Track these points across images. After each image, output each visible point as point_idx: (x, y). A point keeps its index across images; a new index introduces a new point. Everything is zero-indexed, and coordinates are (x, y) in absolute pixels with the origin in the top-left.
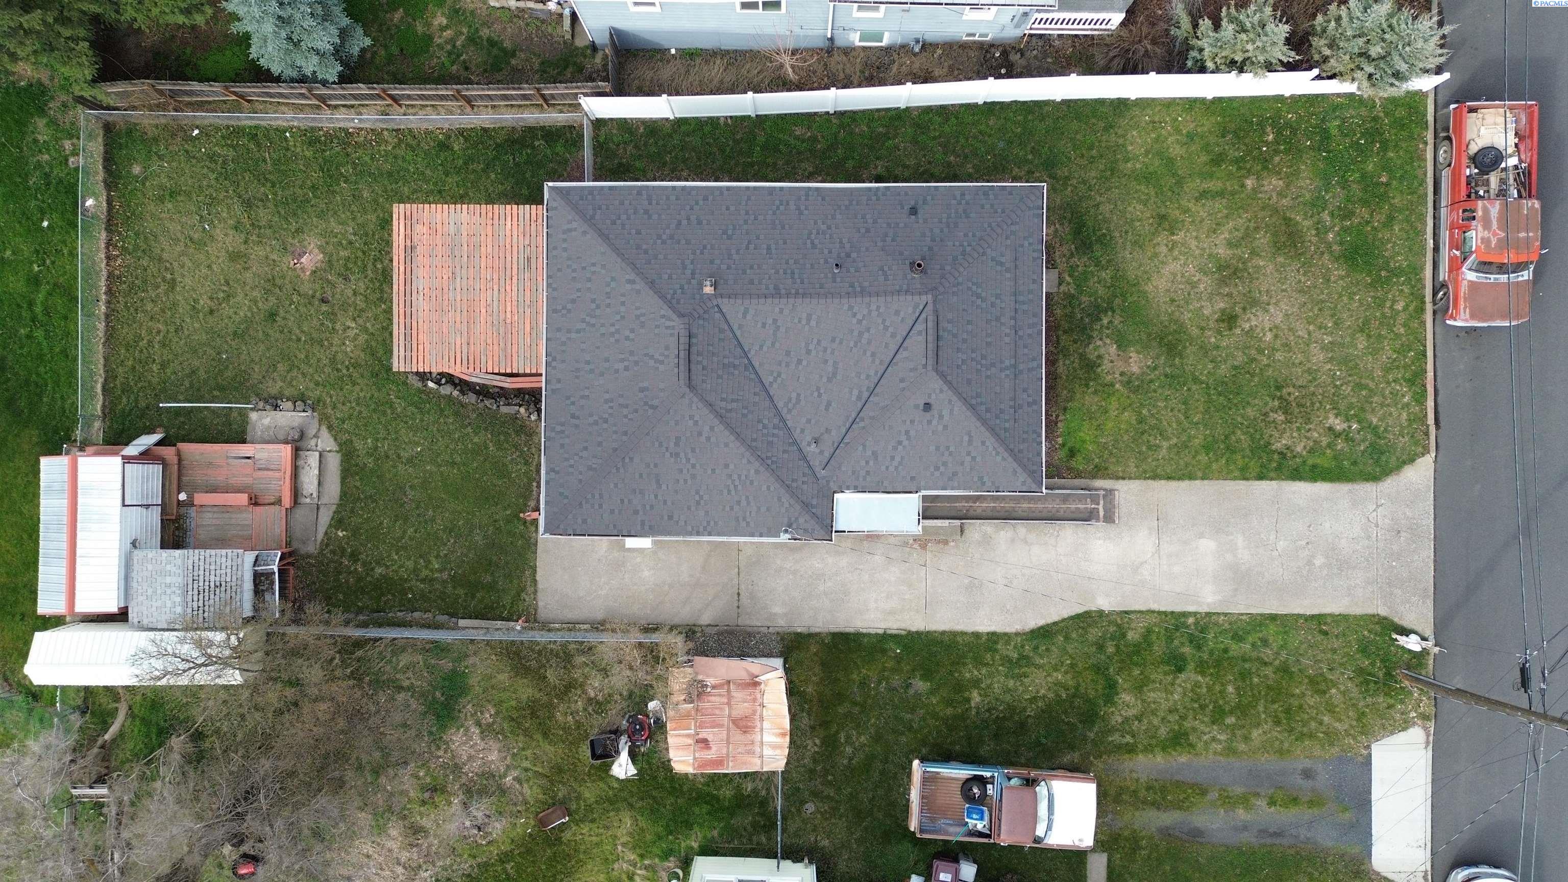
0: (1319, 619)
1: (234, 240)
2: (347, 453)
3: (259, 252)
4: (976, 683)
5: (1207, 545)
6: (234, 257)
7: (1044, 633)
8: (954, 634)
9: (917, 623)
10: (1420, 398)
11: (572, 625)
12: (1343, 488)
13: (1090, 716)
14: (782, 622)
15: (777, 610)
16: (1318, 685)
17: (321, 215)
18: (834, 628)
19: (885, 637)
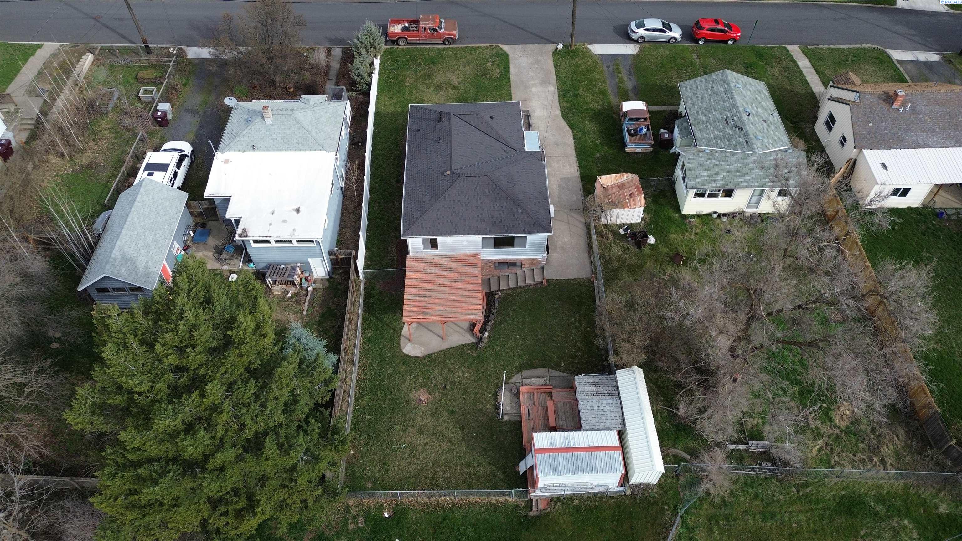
0: (556, 67)
1: (412, 432)
2: (523, 367)
3: (418, 420)
4: (593, 142)
5: (534, 90)
6: (420, 431)
7: (571, 126)
8: (576, 149)
9: (574, 158)
10: (480, 47)
11: (592, 264)
12: (511, 62)
13: (600, 113)
14: (580, 196)
15: (575, 198)
16: (577, 66)
17: (400, 391)
18: (579, 181)
19: (580, 166)
